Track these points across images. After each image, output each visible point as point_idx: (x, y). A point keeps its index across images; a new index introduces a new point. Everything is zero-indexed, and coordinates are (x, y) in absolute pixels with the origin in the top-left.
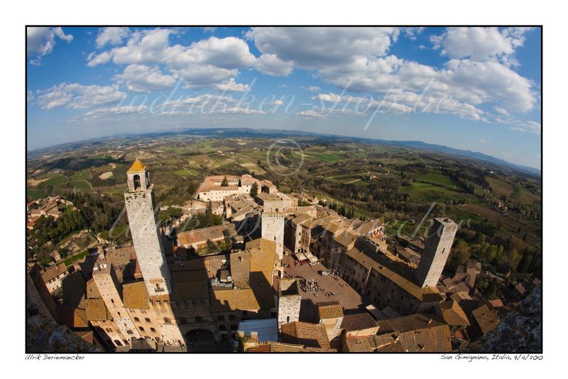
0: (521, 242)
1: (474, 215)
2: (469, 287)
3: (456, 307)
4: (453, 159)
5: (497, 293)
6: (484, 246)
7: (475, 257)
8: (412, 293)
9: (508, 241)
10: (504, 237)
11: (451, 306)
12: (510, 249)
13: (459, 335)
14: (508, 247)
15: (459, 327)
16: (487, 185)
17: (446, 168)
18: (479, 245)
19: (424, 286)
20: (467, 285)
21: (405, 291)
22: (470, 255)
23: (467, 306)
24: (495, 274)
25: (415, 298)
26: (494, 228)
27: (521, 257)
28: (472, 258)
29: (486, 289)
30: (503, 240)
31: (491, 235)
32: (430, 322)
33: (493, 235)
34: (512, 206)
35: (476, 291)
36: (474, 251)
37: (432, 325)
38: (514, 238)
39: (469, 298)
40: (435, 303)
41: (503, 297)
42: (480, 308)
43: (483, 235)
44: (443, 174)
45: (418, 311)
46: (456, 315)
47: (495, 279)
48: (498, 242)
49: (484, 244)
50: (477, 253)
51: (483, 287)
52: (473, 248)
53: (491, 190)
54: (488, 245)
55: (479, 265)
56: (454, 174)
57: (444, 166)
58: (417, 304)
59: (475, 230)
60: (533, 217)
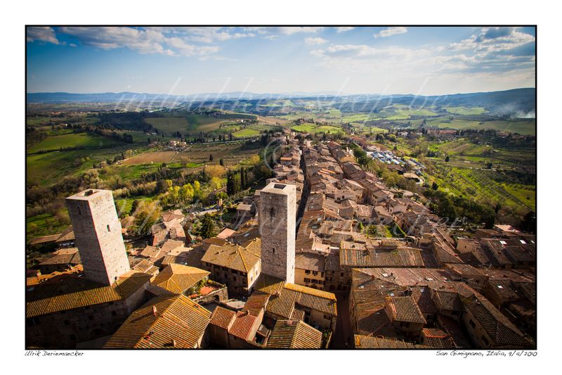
0: (219, 168)
1: (144, 165)
2: (181, 239)
3: (178, 269)
4: (85, 110)
5: (219, 225)
6: (174, 191)
7: (168, 207)
8: (101, 301)
9: (203, 174)
10: (196, 172)
11: (170, 273)
12: (209, 179)
13: (206, 290)
14: (204, 179)
15: (200, 283)
16: (150, 127)
17: (77, 124)
18: (167, 193)
19: (112, 281)
20: (177, 238)
21: (88, 307)
22: (161, 208)
23: (193, 259)
24: (204, 210)
25: (111, 303)
26: (178, 168)
27: (226, 181)
28: (166, 209)
29: (203, 229)
30: (195, 175)
31: (178, 176)
32: (155, 310)
33: (180, 175)
34: (192, 139)
35: (193, 237)
36: (165, 201)
37: (161, 311)
38: (209, 168)
39: (187, 250)
40: (145, 286)
41: (228, 224)
42: (208, 251)
43: (168, 181)
44: (75, 132)
45: (129, 311)
46: (185, 277)
47: (205, 215)
48: (190, 179)
49: (173, 190)
50: (169, 201)
51: (197, 230)
52: (162, 199)
53: (157, 132)
54: (178, 188)
55: (178, 212)
56: (94, 128)
57: (74, 122)
58: (121, 307)
59: (154, 180)
60: (224, 140)
